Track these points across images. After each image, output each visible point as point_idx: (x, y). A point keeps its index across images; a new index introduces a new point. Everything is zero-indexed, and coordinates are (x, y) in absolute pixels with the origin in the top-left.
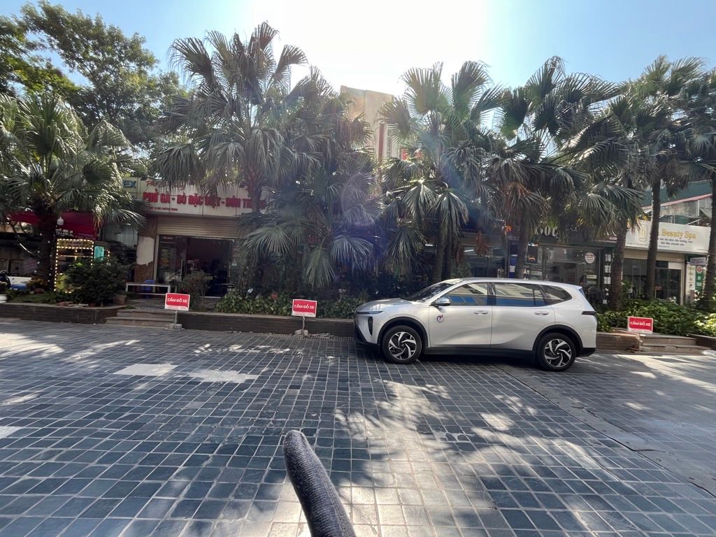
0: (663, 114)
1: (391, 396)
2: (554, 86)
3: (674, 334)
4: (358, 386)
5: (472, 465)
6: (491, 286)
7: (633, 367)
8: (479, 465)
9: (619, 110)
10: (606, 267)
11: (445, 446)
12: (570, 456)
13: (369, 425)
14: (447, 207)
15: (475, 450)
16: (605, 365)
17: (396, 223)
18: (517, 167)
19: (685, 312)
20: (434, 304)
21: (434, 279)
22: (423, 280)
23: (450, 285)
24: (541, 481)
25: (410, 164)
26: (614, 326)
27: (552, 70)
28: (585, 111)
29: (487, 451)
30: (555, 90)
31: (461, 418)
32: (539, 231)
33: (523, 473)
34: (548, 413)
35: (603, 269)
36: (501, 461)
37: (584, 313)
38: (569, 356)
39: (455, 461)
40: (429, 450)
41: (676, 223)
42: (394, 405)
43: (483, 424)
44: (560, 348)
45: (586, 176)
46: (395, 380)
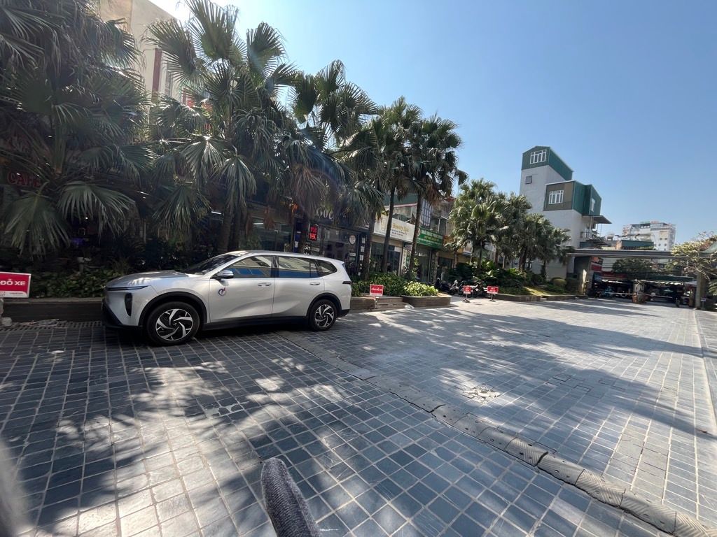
0: (400, 140)
1: (155, 384)
2: (337, 88)
3: (393, 296)
4: (105, 381)
5: (243, 431)
6: (275, 259)
7: (369, 320)
8: (250, 428)
9: (377, 125)
10: (362, 247)
11: (216, 421)
12: (324, 396)
13: (117, 427)
14: (234, 175)
15: (248, 416)
16: (355, 321)
17: (172, 181)
18: (304, 151)
19: (399, 280)
20: (215, 277)
21: (219, 249)
22: (207, 250)
23: (235, 257)
24: (301, 424)
25: (193, 113)
26: (363, 292)
27: (337, 73)
28: (356, 118)
29: (259, 413)
30: (338, 91)
31: (237, 389)
32: (319, 213)
33: (287, 422)
34: (312, 366)
35: (360, 249)
36: (272, 418)
37: (344, 283)
38: (332, 317)
39: (225, 433)
40: (198, 431)
41: (401, 220)
42: (157, 394)
43: (258, 390)
44: (327, 311)
45: (353, 173)
46: (162, 365)
